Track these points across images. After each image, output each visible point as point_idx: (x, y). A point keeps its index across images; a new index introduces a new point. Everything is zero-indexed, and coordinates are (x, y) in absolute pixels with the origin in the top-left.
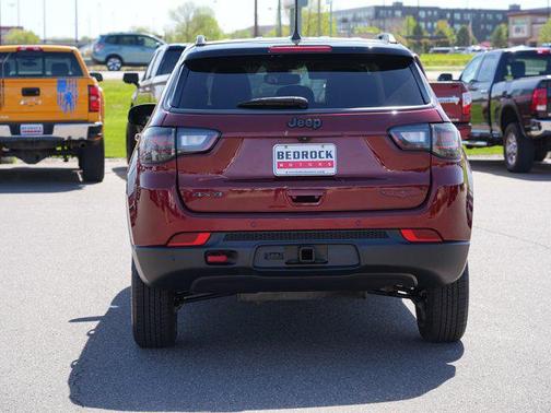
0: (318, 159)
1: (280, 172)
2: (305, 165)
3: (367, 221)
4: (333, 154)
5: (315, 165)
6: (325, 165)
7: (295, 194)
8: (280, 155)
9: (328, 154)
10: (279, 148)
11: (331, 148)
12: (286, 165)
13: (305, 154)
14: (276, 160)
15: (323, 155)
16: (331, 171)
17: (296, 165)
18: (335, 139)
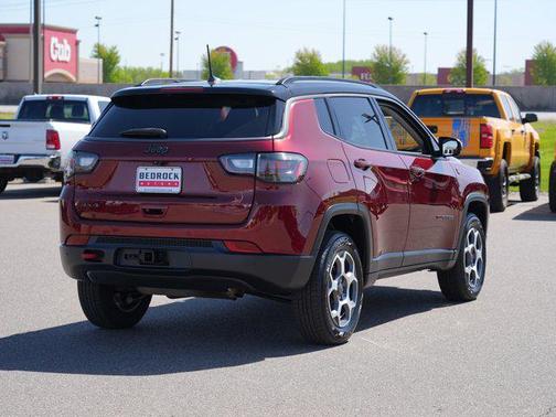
0: (168, 180)
1: (140, 189)
2: (159, 184)
3: (194, 233)
4: (179, 176)
5: (166, 184)
6: (173, 184)
7: (148, 207)
8: (142, 175)
9: (176, 176)
10: (141, 170)
11: (178, 171)
12: (145, 184)
13: (159, 175)
14: (138, 179)
15: (172, 176)
16: (176, 190)
17: (152, 184)
18: (181, 164)
